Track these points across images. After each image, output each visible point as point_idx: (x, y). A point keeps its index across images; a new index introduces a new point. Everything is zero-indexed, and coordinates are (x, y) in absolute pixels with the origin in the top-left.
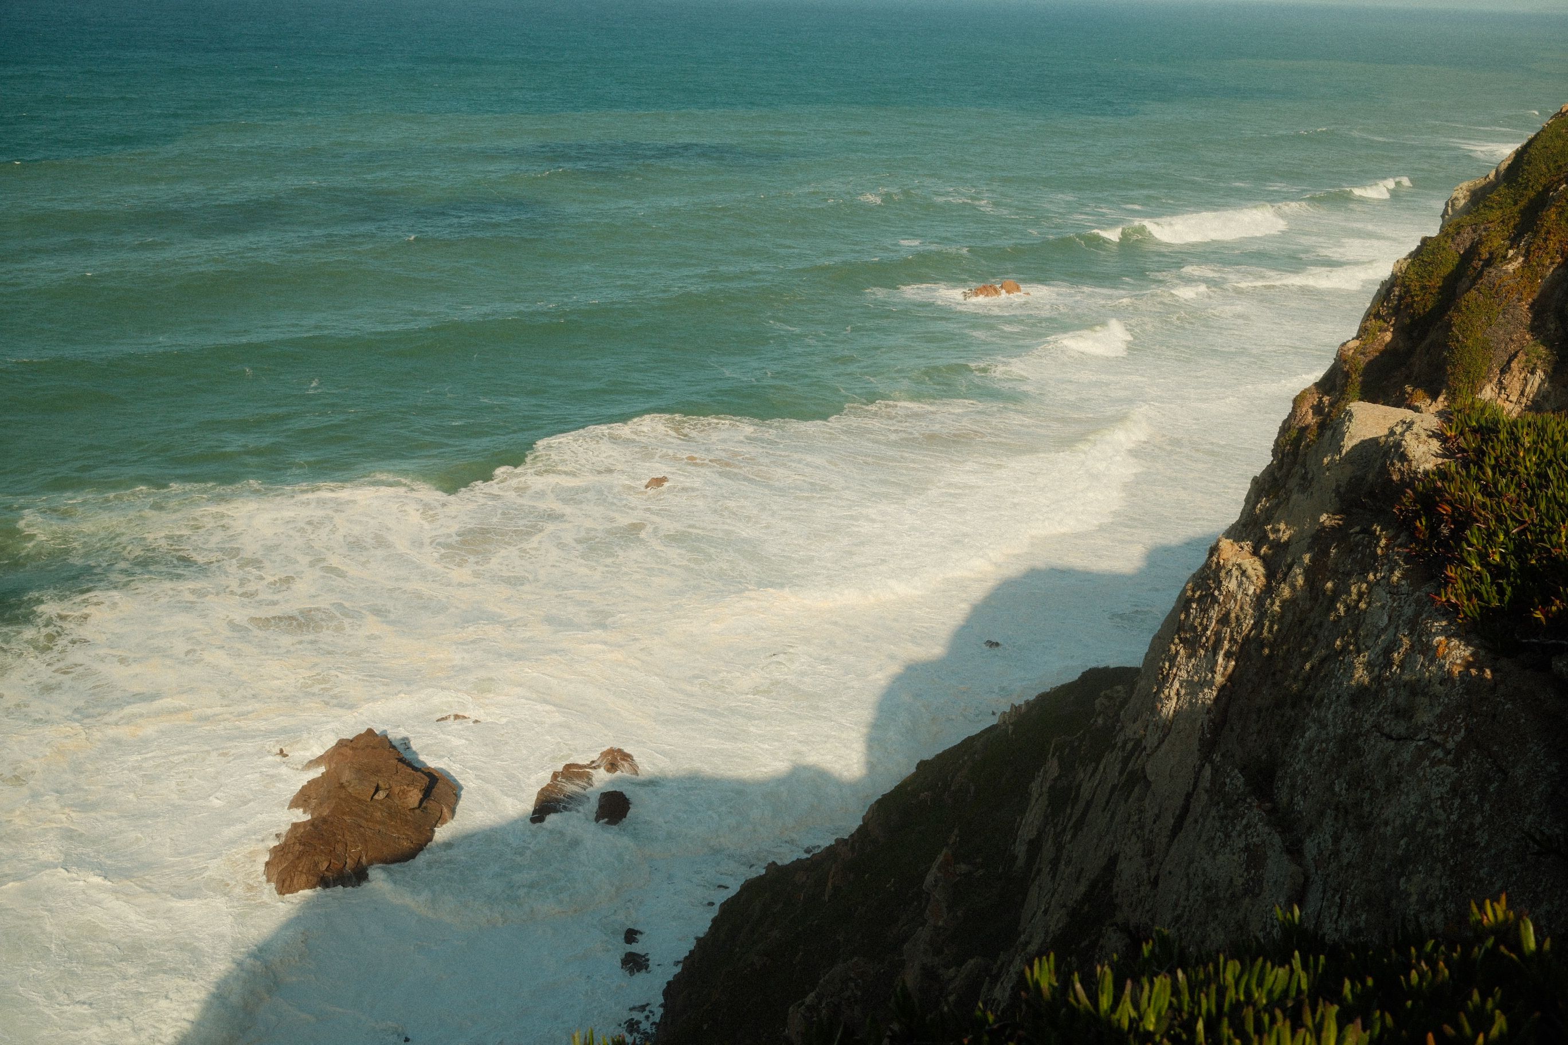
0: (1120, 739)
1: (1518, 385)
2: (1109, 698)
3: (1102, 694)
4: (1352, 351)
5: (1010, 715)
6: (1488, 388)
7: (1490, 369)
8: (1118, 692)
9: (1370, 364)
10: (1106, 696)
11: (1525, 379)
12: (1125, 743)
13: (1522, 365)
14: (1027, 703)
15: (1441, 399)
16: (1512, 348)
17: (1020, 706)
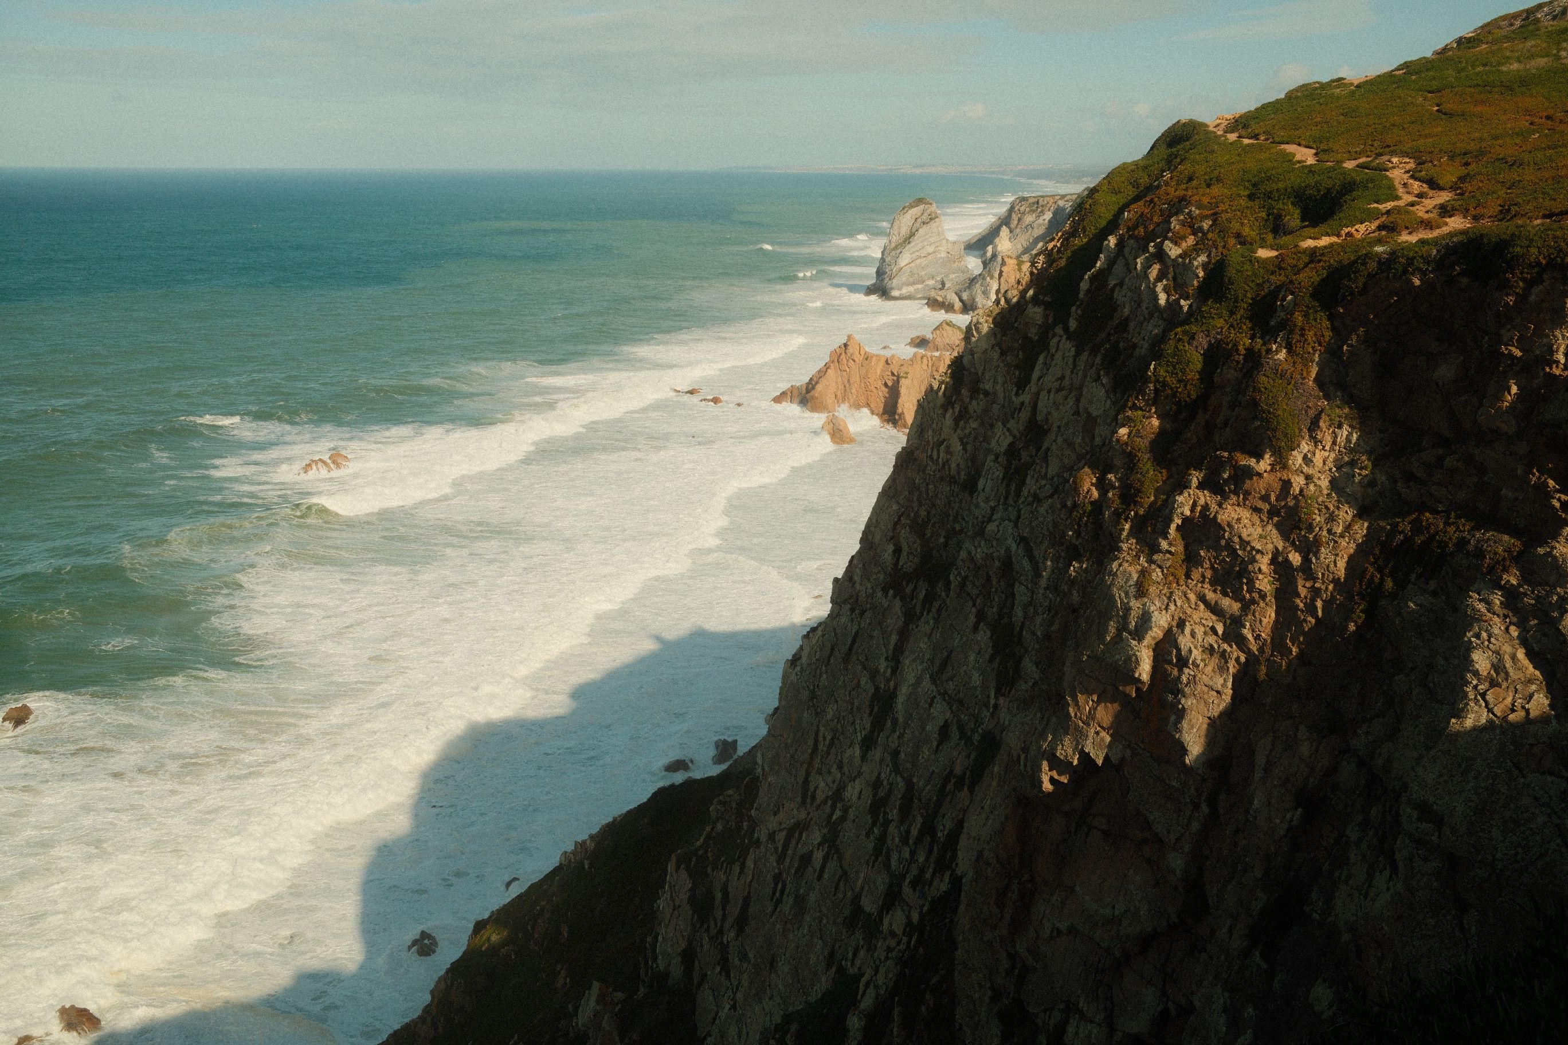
0: (762, 834)
1: (1329, 438)
2: (722, 803)
3: (715, 801)
4: (1126, 436)
5: (574, 853)
6: (1303, 443)
7: (1301, 430)
8: (730, 796)
9: (1153, 443)
10: (720, 803)
11: (1334, 432)
12: (772, 836)
13: (1328, 423)
14: (592, 837)
15: (1267, 456)
16: (1312, 413)
17: (584, 842)
